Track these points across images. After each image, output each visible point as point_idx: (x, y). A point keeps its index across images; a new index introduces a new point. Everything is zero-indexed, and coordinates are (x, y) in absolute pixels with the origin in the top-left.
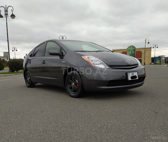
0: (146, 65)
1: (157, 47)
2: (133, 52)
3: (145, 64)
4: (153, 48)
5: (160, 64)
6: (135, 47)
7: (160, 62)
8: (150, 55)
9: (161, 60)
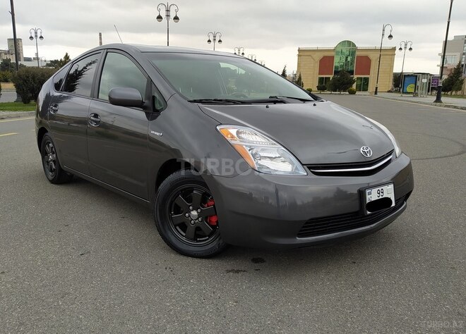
0: (378, 93)
1: (411, 49)
2: (349, 59)
3: (376, 93)
4: (401, 49)
5: (415, 94)
6: (354, 45)
7: (416, 88)
8: (392, 67)
9: (418, 84)
